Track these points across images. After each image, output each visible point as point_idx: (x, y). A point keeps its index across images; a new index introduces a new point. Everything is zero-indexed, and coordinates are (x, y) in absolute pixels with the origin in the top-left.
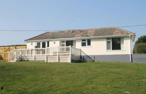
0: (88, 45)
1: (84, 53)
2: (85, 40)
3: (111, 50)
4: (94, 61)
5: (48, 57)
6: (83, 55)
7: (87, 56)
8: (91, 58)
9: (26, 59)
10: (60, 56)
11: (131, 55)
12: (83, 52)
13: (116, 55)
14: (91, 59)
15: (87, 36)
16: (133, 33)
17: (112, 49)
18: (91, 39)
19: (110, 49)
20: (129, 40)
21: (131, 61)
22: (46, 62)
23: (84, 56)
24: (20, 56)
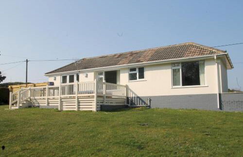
0: (139, 78)
1: (133, 93)
2: (134, 69)
3: (181, 86)
4: (149, 106)
5: (62, 100)
6: (131, 96)
7: (138, 97)
8: (145, 101)
9: (37, 105)
10: (80, 100)
11: (220, 95)
12: (131, 91)
13: (190, 96)
14: (145, 103)
15: (139, 61)
16: (222, 51)
17: (183, 85)
18: (145, 66)
19: (179, 85)
20: (215, 66)
21: (219, 107)
22: (59, 109)
23: (134, 98)
24: (29, 100)
